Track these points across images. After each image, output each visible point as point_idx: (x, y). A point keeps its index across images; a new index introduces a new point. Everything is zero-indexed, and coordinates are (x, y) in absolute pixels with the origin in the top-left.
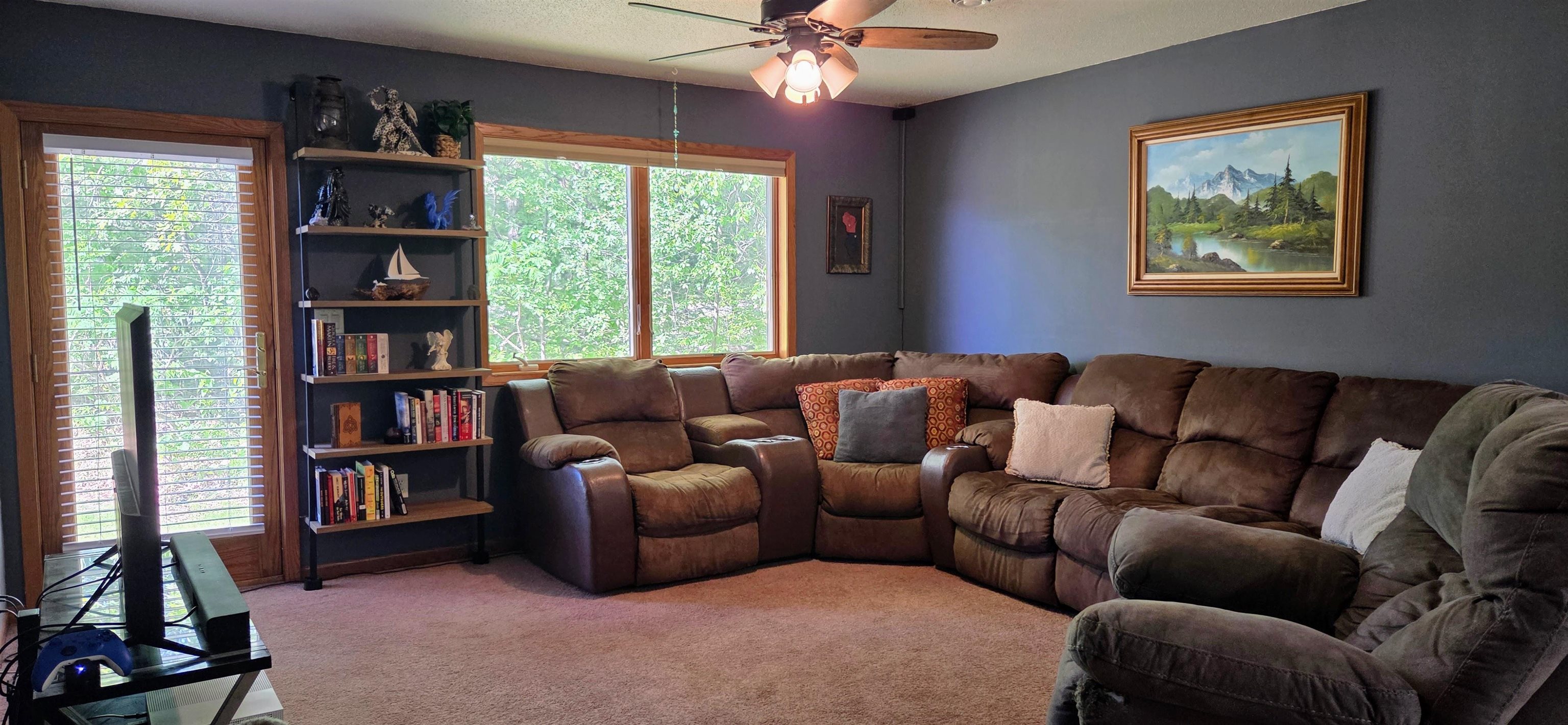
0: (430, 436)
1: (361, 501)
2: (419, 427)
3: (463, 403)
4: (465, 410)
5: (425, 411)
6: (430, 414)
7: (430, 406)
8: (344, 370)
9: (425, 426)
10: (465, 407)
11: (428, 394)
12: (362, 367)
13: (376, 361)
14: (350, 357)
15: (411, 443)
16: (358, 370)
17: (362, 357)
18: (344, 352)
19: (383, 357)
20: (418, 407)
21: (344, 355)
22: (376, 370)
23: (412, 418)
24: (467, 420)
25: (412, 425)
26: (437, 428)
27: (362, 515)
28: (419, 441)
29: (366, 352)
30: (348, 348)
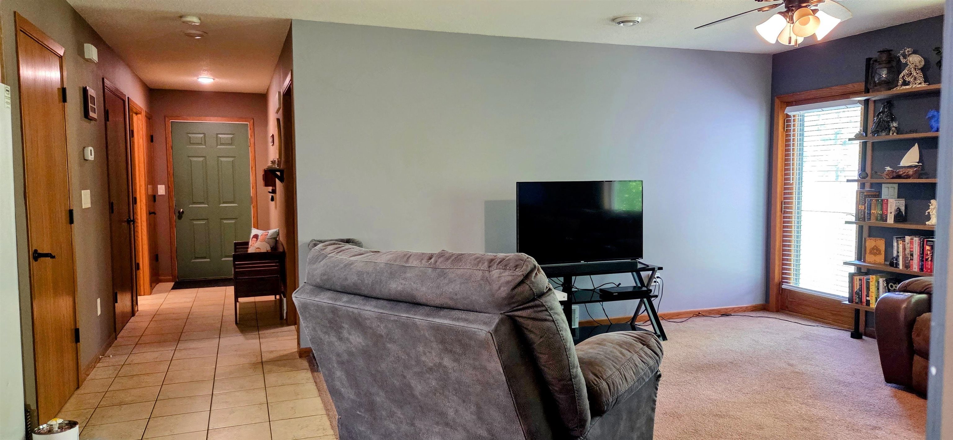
0: (907, 266)
1: (867, 296)
2: (901, 258)
3: (928, 248)
4: (929, 252)
5: (904, 249)
6: (908, 251)
7: (908, 246)
8: (870, 219)
9: (905, 257)
10: (929, 250)
11: (908, 238)
12: (879, 218)
13: (887, 215)
14: (873, 211)
15: (896, 267)
16: (877, 220)
17: (880, 212)
18: (871, 209)
19: (891, 213)
20: (901, 246)
21: (870, 210)
22: (886, 220)
23: (898, 252)
24: (930, 259)
25: (898, 256)
26: (911, 261)
27: (868, 303)
28: (901, 267)
29: (882, 210)
30: (873, 207)
